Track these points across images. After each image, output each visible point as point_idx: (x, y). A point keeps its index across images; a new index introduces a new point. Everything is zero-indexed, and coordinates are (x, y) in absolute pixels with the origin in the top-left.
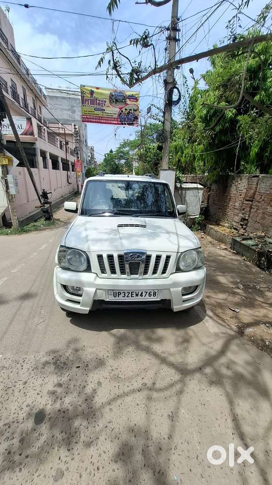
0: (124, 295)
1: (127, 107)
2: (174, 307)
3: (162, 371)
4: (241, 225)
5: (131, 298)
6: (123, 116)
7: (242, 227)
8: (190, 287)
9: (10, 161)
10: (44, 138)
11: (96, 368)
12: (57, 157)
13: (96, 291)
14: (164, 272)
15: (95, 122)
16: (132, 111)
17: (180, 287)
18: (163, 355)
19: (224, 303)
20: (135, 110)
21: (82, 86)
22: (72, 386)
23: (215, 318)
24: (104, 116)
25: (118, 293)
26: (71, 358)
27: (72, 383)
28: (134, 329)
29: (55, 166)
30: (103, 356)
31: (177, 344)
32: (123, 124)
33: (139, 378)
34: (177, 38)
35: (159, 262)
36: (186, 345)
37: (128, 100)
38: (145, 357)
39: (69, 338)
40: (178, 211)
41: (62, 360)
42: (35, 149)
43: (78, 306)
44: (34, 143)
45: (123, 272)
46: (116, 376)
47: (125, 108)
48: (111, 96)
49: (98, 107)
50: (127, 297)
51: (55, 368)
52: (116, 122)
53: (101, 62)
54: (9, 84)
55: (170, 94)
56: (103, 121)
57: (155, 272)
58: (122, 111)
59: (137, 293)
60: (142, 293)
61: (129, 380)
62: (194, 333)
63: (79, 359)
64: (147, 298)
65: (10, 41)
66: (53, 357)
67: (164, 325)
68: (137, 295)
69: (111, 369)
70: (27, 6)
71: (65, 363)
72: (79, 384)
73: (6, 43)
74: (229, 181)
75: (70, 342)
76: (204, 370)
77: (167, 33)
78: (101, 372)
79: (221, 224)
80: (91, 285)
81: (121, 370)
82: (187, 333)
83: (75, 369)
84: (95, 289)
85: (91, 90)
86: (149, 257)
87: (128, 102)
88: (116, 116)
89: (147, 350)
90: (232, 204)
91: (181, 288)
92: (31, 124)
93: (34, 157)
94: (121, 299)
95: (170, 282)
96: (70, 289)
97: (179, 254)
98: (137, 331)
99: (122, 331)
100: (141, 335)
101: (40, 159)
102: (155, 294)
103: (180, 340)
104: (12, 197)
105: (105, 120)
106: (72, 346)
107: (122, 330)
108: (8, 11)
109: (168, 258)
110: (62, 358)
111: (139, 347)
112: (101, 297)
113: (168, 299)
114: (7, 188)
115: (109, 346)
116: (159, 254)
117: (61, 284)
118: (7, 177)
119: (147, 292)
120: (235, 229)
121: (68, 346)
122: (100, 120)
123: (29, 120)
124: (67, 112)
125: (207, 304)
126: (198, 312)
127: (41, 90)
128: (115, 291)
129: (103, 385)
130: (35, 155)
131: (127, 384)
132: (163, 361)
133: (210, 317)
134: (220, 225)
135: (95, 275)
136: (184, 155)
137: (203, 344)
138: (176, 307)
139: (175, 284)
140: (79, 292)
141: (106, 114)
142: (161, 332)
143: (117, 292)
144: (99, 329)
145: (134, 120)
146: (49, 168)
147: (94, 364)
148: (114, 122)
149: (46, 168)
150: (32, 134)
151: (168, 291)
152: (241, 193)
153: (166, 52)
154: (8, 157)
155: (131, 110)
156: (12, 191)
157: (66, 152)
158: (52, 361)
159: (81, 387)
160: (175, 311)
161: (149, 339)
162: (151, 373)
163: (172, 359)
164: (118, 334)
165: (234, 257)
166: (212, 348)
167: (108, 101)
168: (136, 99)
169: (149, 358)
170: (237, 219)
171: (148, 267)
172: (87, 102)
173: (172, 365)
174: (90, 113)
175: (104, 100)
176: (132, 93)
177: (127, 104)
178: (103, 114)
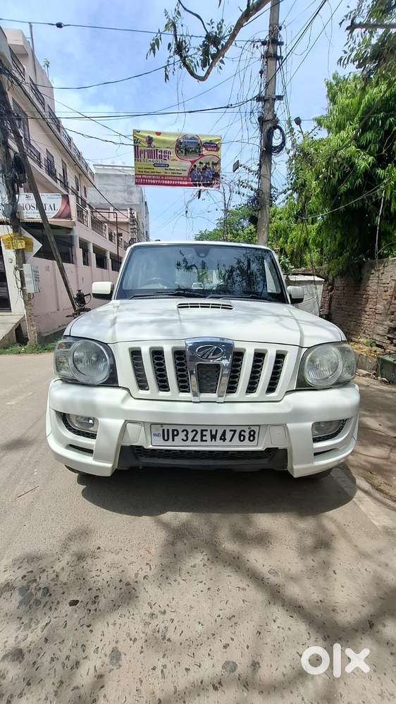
0: (186, 435)
1: (202, 160)
2: (295, 467)
3: (274, 626)
4: (389, 338)
5: (199, 443)
6: (196, 173)
7: (392, 343)
8: (330, 423)
9: (29, 244)
10: (85, 224)
11: (115, 606)
12: (104, 251)
13: (124, 426)
14: (271, 389)
15: (155, 184)
16: (211, 166)
17: (309, 421)
18: (273, 580)
19: (385, 465)
20: (214, 164)
21: (136, 132)
22: (46, 659)
23: (378, 495)
24: (168, 174)
25: (173, 431)
26: (64, 577)
27: (50, 650)
28: (208, 512)
29: (101, 263)
30: (136, 575)
31: (303, 551)
32: (196, 185)
33: (217, 645)
34: (279, 54)
35: (260, 367)
36: (322, 553)
37: (204, 149)
38: (232, 582)
39: (72, 527)
40: (290, 296)
41: (44, 580)
42: (72, 237)
43: (88, 460)
44: (71, 229)
45: (184, 387)
46: (159, 635)
47: (199, 161)
48: (179, 143)
49: (160, 161)
50: (193, 440)
51: (21, 603)
52: (186, 183)
53: (156, 47)
54: (44, 156)
55: (268, 137)
56: (166, 182)
57: (252, 388)
58: (195, 166)
59: (214, 433)
60: (225, 432)
61: (192, 650)
62: (338, 526)
63: (81, 579)
64: (235, 446)
65: (47, 101)
66: (24, 573)
67: (272, 505)
68: (213, 437)
69: (149, 611)
70: (59, 25)
71: (47, 591)
72: (66, 652)
73: (43, 103)
74: (364, 271)
75: (71, 538)
76: (381, 627)
77: (263, 49)
78: (125, 619)
79: (353, 339)
80: (114, 412)
81: (173, 616)
82: (322, 527)
83: (65, 608)
84: (121, 422)
85: (149, 137)
86: (238, 356)
87: (204, 152)
88: (186, 174)
89: (236, 563)
90: (370, 306)
91: (310, 424)
92: (68, 203)
93: (70, 249)
94: (178, 445)
95: (287, 410)
96: (74, 421)
97: (304, 350)
98: (215, 517)
99: (183, 516)
100: (223, 525)
101: (79, 252)
102: (252, 436)
103: (309, 541)
104: (29, 298)
105: (170, 180)
106: (75, 547)
107: (183, 513)
108: (48, 66)
109: (280, 357)
110: (44, 576)
111: (217, 556)
112: (137, 442)
113: (280, 447)
114: (23, 283)
115: (153, 551)
116: (261, 347)
117: (56, 411)
118: (22, 267)
119: (235, 431)
120: (378, 346)
121: (65, 547)
122: (161, 181)
123: (66, 198)
124: (121, 194)
125: (353, 466)
126: (339, 480)
127: (87, 166)
128: (166, 428)
129: (124, 660)
130: (71, 245)
131: (187, 661)
132: (275, 595)
133: (366, 492)
134: (352, 341)
135: (125, 392)
136: (289, 241)
137: (364, 555)
138: (299, 468)
139: (298, 415)
140: (91, 429)
141: (170, 171)
142: (265, 521)
143: (171, 428)
144: (136, 510)
145: (213, 179)
146: (91, 266)
147: (113, 595)
148: (184, 183)
149: (88, 265)
150: (69, 216)
151: (279, 430)
152: (386, 289)
153: (261, 76)
154: (25, 239)
155: (208, 163)
156: (30, 288)
157: (118, 246)
158: (18, 584)
159: (69, 664)
160: (296, 475)
161: (240, 536)
162: (246, 631)
163: (293, 591)
164: (175, 523)
165: (385, 388)
166: (387, 565)
167: (173, 151)
168: (217, 148)
169: (242, 585)
170: (381, 329)
171: (238, 377)
172: (142, 155)
173: (296, 609)
174: (147, 170)
175: (168, 150)
176: (210, 139)
177: (203, 155)
178: (167, 171)
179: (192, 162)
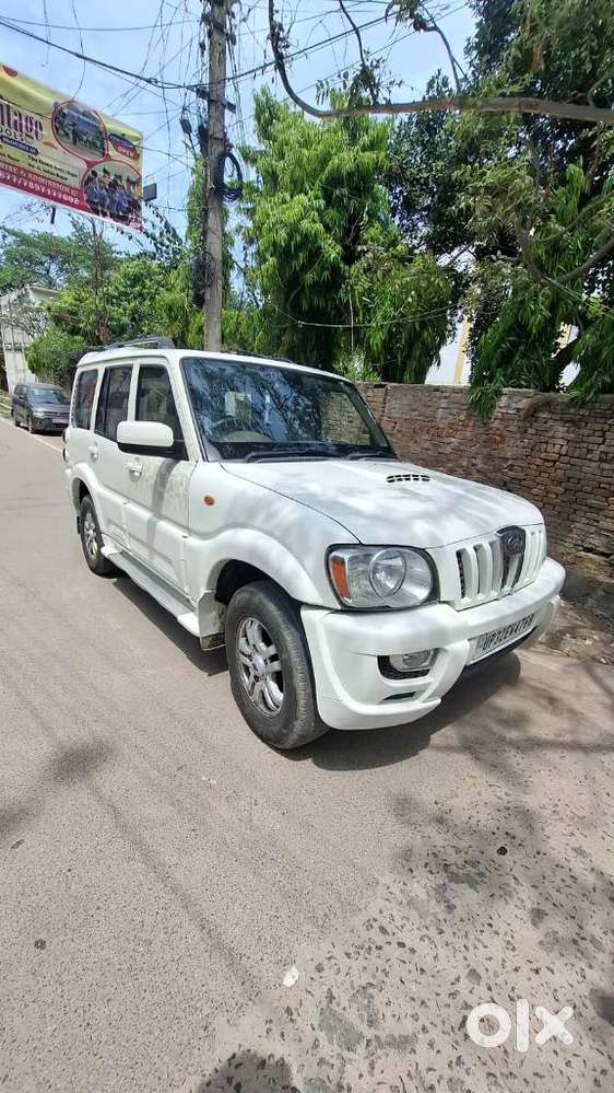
0: (498, 638)
5: (502, 641)
6: (96, 188)
11: (528, 828)
16: (124, 183)
20: (131, 182)
24: (35, 170)
25: (493, 637)
30: (499, 798)
32: (97, 212)
34: (229, 31)
37: (111, 145)
47: (102, 166)
49: (15, 135)
50: (499, 641)
52: (75, 201)
55: (219, 167)
56: (31, 185)
58: (94, 173)
60: (519, 623)
68: (511, 632)
71: (470, 863)
80: (460, 632)
83: (504, 859)
87: (112, 151)
88: (75, 182)
94: (491, 649)
96: (400, 661)
105: (38, 183)
122: (19, 178)
129: (586, 849)
140: (423, 664)
141: (40, 166)
145: (129, 211)
147: (514, 823)
148: (71, 200)
153: (203, 54)
155: (120, 178)
167: (47, 124)
168: (135, 153)
175: (37, 118)
176: (123, 131)
177: (108, 158)
178: (33, 163)
179: (90, 164)
